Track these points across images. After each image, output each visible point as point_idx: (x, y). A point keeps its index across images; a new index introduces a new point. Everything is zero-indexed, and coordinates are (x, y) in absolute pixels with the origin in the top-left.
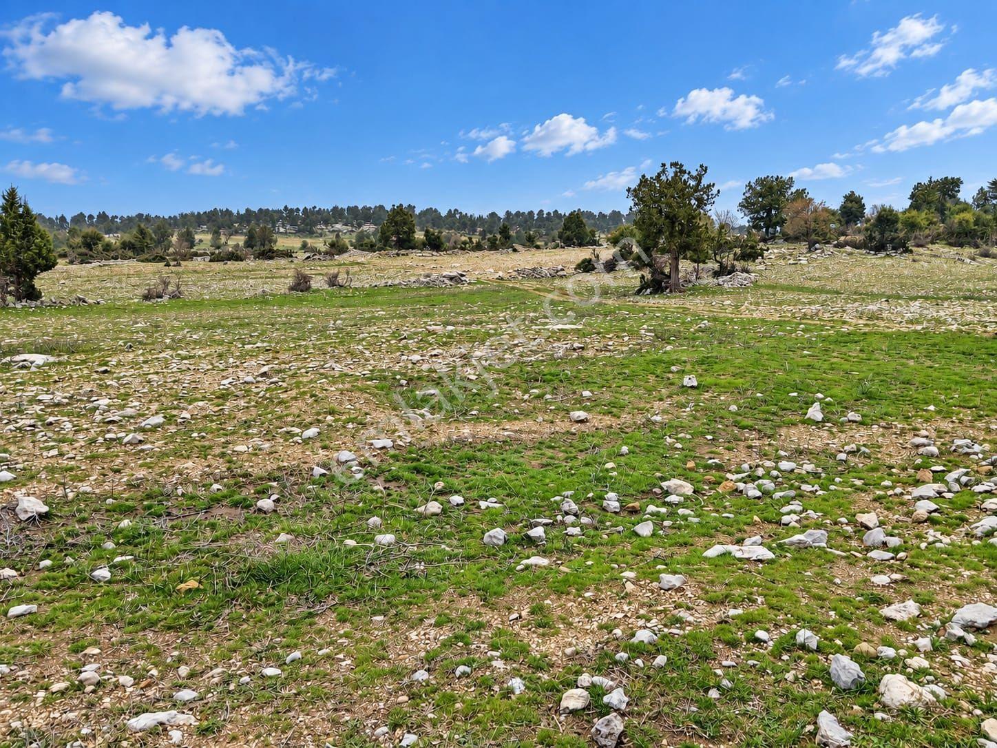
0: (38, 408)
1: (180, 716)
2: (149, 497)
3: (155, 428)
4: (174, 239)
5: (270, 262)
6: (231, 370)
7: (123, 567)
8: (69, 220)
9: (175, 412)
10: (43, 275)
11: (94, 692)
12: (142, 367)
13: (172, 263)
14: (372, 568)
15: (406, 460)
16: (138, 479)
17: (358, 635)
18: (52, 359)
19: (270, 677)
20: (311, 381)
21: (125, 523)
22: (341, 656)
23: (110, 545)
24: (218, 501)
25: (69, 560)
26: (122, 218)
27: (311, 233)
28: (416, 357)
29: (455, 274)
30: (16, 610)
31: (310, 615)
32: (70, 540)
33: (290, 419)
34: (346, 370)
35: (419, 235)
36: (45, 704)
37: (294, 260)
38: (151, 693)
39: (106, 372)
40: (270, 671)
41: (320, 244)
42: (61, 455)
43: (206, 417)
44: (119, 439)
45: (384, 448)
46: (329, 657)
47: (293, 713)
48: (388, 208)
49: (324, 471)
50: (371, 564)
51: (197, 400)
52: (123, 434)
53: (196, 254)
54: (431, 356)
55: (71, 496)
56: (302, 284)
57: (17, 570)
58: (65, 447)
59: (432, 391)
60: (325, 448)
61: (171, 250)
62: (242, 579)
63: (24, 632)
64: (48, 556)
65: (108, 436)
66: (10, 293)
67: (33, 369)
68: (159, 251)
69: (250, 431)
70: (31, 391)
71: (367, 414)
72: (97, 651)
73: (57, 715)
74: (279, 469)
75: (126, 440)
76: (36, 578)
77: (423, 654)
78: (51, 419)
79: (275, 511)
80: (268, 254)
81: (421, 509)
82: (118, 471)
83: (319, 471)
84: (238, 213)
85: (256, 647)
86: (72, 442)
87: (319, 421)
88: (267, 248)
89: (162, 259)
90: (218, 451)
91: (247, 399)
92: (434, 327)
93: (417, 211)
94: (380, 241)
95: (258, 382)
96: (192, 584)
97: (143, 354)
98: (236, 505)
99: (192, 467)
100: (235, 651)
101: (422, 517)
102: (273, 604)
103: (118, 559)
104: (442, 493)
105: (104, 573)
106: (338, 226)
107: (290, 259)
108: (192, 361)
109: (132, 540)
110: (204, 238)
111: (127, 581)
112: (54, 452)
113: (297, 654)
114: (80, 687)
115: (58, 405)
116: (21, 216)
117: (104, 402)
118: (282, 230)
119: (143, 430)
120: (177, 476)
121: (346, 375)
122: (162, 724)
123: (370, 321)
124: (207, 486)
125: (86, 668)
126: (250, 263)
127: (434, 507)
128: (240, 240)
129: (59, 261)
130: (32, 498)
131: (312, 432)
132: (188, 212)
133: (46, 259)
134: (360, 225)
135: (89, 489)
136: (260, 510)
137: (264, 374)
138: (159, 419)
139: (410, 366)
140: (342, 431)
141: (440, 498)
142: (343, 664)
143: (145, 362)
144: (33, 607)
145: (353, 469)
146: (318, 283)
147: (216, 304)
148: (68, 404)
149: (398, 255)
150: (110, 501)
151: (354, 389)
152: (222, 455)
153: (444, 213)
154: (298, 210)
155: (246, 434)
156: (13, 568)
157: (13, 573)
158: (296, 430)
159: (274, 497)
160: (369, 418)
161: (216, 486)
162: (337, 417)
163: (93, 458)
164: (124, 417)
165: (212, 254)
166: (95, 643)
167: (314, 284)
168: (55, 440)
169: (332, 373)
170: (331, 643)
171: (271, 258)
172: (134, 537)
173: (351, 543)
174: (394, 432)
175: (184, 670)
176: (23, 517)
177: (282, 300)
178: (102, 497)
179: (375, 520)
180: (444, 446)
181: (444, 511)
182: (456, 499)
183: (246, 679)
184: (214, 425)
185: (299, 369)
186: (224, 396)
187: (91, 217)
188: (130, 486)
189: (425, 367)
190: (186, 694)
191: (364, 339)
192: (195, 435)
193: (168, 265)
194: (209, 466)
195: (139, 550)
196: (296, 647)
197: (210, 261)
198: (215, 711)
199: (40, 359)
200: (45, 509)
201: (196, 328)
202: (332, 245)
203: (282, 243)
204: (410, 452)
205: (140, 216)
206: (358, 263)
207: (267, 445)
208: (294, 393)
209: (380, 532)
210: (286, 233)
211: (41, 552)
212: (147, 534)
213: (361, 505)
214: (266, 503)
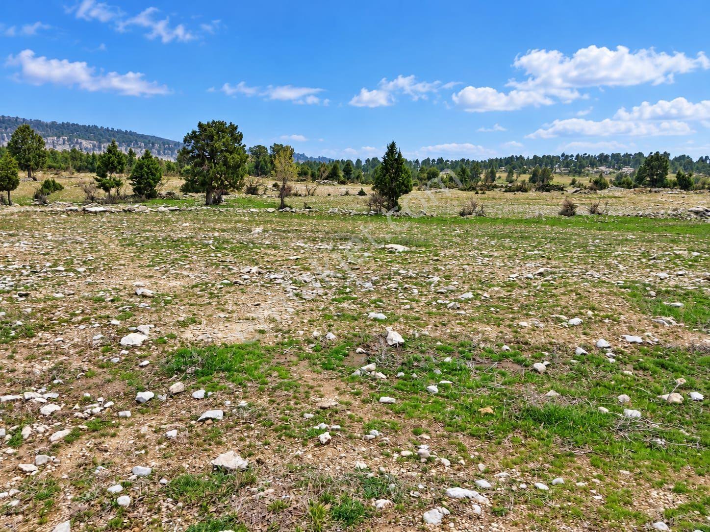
0: (399, 278)
1: (480, 497)
2: (462, 345)
3: (467, 301)
4: (482, 176)
5: (547, 193)
6: (518, 268)
7: (445, 387)
8: (420, 162)
9: (480, 292)
10: (403, 196)
11: (426, 463)
12: (459, 260)
13: (480, 192)
14: (621, 434)
15: (652, 355)
16: (456, 332)
17: (608, 480)
18: (407, 249)
19: (541, 490)
20: (575, 283)
21: (448, 359)
22: (594, 492)
23: (438, 372)
24: (507, 357)
25: (415, 375)
26: (452, 161)
27: (580, 173)
28: (663, 275)
29: (701, 209)
30: (384, 399)
31: (571, 455)
32: (415, 364)
33: (559, 308)
34: (604, 278)
35: (671, 177)
36: (399, 462)
37: (565, 192)
38: (461, 474)
39: (437, 260)
40: (542, 486)
41: (585, 181)
42: (412, 309)
43: (499, 298)
44: (445, 304)
45: (634, 342)
46: (585, 490)
47: (557, 521)
48: (646, 155)
49: (585, 352)
50: (621, 430)
51: (494, 286)
52: (447, 302)
53: (496, 187)
54: (678, 275)
55: (417, 335)
56: (569, 210)
57: (386, 375)
58: (414, 305)
59: (678, 304)
60: (585, 334)
61: (480, 183)
62: (523, 415)
63: (387, 414)
64: (402, 370)
65: (439, 301)
66: (384, 206)
67: (397, 254)
68: (473, 184)
69: (530, 313)
70: (395, 267)
71: (620, 314)
72: (428, 437)
73: (405, 471)
74: (551, 343)
75: (449, 306)
76: (396, 383)
77: (662, 510)
78: (407, 286)
79: (546, 373)
80: (547, 188)
81: (665, 397)
82: (444, 325)
83: (580, 351)
84: (528, 158)
85: (531, 465)
86: (418, 302)
87: (581, 314)
88: (545, 183)
89: (474, 189)
90: (508, 323)
91: (527, 290)
92: (681, 252)
93: (671, 158)
94: (636, 180)
95: (536, 279)
96: (489, 410)
97: (459, 251)
98: (519, 362)
99: (491, 331)
100: (516, 465)
101: (665, 404)
102: (543, 439)
103: (443, 382)
104: (683, 388)
105: (434, 388)
106: (603, 168)
107: (561, 192)
108: (491, 259)
109: (451, 371)
110: (501, 175)
111: (447, 397)
112: (408, 306)
113: (561, 480)
114: (418, 457)
115: (411, 277)
116: (396, 160)
117: (436, 279)
118: (558, 171)
119: (460, 301)
120: (480, 335)
121: (604, 282)
122: (468, 497)
123: (622, 243)
124: (499, 346)
125: (422, 446)
126: (532, 194)
127: (677, 398)
128: (526, 177)
129: (414, 188)
130: (395, 332)
131: (576, 321)
132: (494, 158)
133: (407, 187)
134: (620, 168)
135: (427, 333)
136: (536, 370)
137: (540, 274)
138: (470, 295)
139: (659, 281)
140: (600, 324)
141: (683, 392)
142: (596, 497)
143: (461, 256)
144: (393, 400)
145: (608, 354)
146: (582, 210)
147: (506, 221)
148: (416, 278)
149: (650, 191)
150: (439, 343)
151: (611, 293)
152: (510, 326)
153: (695, 160)
154: (572, 156)
155: (527, 314)
156: (383, 373)
157: (384, 376)
158: (564, 317)
159: (547, 363)
160: (622, 318)
161: (505, 347)
162: (596, 312)
163: (429, 314)
164: (448, 290)
165: (506, 187)
166: (427, 432)
167: (578, 211)
168: (408, 299)
169: (592, 279)
170: (588, 480)
171: (548, 191)
172: (453, 370)
173: (605, 410)
174: (643, 332)
175: (481, 466)
176: (390, 343)
177: (554, 222)
178: (435, 340)
179: (623, 397)
180: (688, 350)
181: (684, 403)
182: (697, 395)
183: (523, 486)
184: (505, 305)
185: (566, 273)
186: (511, 286)
187: (434, 160)
188: (451, 336)
189: (672, 283)
190: (483, 483)
191: (619, 255)
192: (492, 309)
193: (477, 193)
194: (501, 332)
195: (456, 378)
196: (560, 474)
197: (506, 191)
198: (503, 502)
199: (400, 248)
200: (403, 341)
201: (493, 237)
202: (596, 182)
203: (556, 180)
204: (657, 350)
205: (463, 160)
206: (615, 197)
207: (542, 325)
208: (562, 290)
209: (628, 407)
210: (560, 174)
211: (399, 367)
212: (461, 369)
213: (613, 383)
214: (540, 366)
